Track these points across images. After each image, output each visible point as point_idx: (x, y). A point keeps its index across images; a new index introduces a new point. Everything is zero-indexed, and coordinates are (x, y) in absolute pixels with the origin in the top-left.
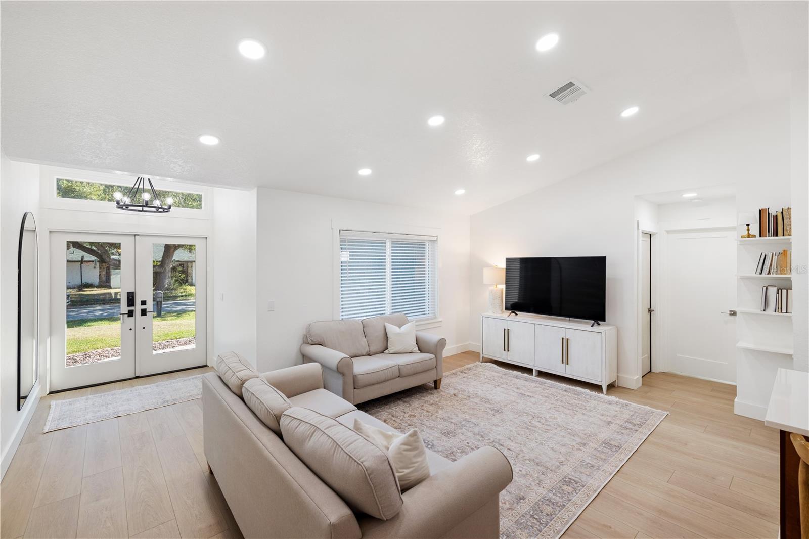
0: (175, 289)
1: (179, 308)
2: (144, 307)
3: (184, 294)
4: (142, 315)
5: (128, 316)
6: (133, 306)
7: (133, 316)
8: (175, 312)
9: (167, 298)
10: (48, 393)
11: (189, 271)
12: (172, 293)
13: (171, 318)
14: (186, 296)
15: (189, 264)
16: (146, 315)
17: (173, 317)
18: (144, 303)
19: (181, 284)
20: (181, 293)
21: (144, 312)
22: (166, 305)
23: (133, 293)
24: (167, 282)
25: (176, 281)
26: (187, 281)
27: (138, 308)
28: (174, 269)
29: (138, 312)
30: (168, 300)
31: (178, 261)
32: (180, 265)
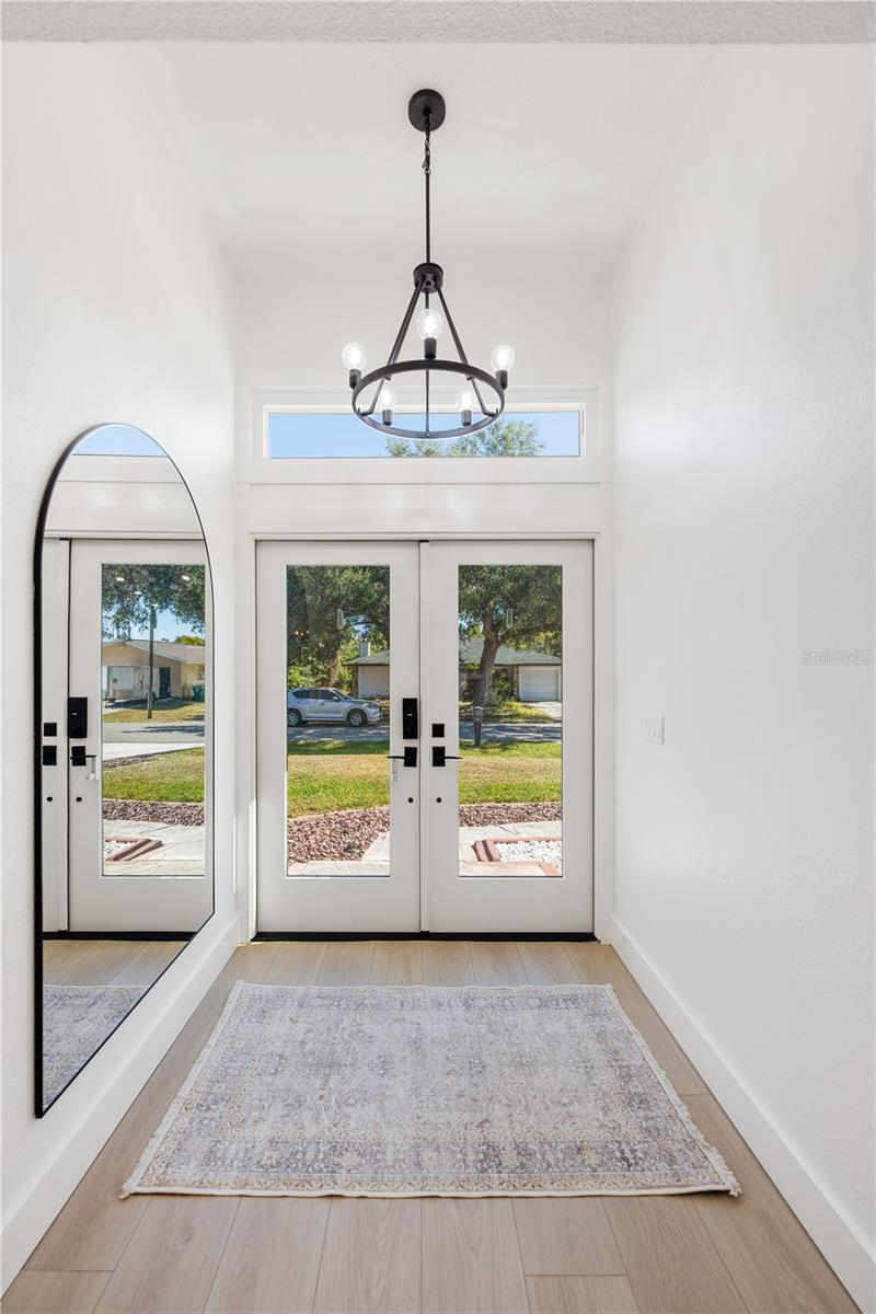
0: (498, 706)
1: (503, 735)
2: (438, 742)
3: (508, 713)
4: (434, 765)
5: (406, 765)
6: (416, 737)
7: (415, 765)
8: (499, 740)
9: (488, 718)
10: (252, 936)
11: (515, 678)
12: (494, 711)
13: (493, 751)
14: (511, 716)
15: (515, 669)
16: (443, 765)
17: (497, 750)
18: (438, 730)
19: (504, 699)
20: (505, 711)
21: (439, 757)
22: (487, 727)
23: (415, 700)
24: (489, 693)
25: (499, 693)
26: (512, 694)
27: (426, 743)
28: (497, 675)
29: (425, 757)
30: (489, 721)
31: (502, 665)
32: (504, 670)
